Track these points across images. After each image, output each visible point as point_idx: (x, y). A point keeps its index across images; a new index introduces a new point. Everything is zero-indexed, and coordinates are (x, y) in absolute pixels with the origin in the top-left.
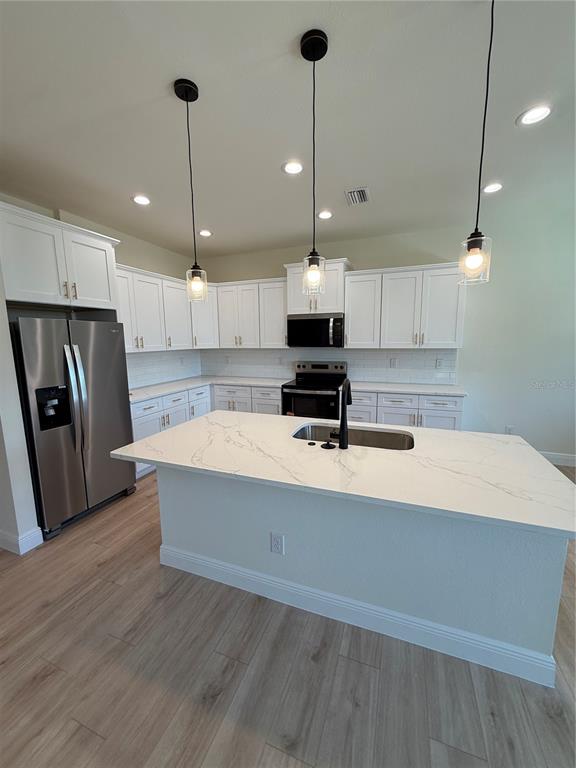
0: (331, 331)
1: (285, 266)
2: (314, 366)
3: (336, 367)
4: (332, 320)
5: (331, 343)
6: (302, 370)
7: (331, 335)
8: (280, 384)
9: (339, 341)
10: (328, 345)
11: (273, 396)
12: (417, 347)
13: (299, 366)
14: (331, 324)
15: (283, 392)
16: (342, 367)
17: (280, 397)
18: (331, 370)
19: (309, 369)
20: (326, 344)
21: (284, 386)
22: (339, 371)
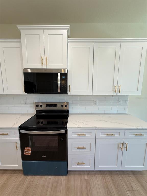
0: (59, 82)
1: (17, 26)
2: (48, 106)
3: (62, 106)
4: (59, 74)
5: (59, 91)
6: (40, 108)
7: (59, 85)
8: (17, 126)
9: (65, 90)
10: (57, 92)
11: (12, 135)
12: (115, 94)
13: (37, 106)
14: (59, 78)
15: (20, 133)
16: (66, 106)
17: (18, 136)
18: (59, 108)
19: (44, 108)
20: (55, 92)
21: (21, 128)
22: (64, 108)
